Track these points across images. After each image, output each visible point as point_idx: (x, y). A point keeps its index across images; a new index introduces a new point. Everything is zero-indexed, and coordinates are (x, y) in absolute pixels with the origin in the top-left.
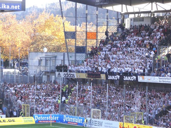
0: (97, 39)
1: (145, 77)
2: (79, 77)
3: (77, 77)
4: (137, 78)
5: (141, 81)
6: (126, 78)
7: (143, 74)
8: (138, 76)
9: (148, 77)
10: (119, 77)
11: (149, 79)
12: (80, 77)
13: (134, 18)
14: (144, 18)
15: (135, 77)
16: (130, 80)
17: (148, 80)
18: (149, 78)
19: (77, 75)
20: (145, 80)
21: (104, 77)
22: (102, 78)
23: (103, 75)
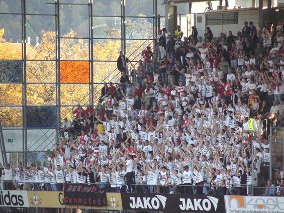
0: (91, 83)
2: (36, 204)
4: (222, 204)
9: (256, 198)
11: (260, 207)
12: (40, 203)
13: (207, 15)
14: (239, 13)
18: (260, 202)
19: (31, 199)
20: (246, 208)
21: (118, 202)
22: (112, 204)
23: (112, 197)
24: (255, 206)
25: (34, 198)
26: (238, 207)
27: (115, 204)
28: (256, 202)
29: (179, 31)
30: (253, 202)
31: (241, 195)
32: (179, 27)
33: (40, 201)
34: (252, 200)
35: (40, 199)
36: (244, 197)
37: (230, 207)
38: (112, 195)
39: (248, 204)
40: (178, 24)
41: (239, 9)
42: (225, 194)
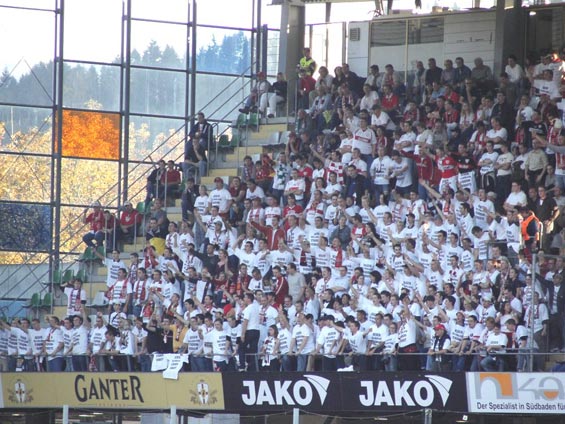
1: (521, 378)
2: (21, 401)
3: (11, 398)
5: (488, 410)
6: (376, 394)
7: (506, 362)
8: (471, 377)
9: (539, 376)
10: (322, 384)
11: (551, 395)
12: (30, 399)
13: (372, 25)
14: (447, 20)
15: (444, 385)
16: (410, 403)
17: (543, 402)
18: (551, 385)
19: (9, 391)
20: (517, 398)
21: (215, 392)
22: (200, 396)
23: (202, 381)
24: (537, 394)
25: (17, 388)
26: (498, 397)
27: (207, 397)
28: (542, 384)
29: (309, 59)
30: (535, 385)
31: (505, 370)
32: (308, 50)
33: (31, 394)
34: (531, 380)
35: (31, 391)
36: (512, 374)
37: (479, 396)
38: (200, 378)
39: (522, 389)
40: (307, 45)
41: (446, 12)
42: (469, 370)
